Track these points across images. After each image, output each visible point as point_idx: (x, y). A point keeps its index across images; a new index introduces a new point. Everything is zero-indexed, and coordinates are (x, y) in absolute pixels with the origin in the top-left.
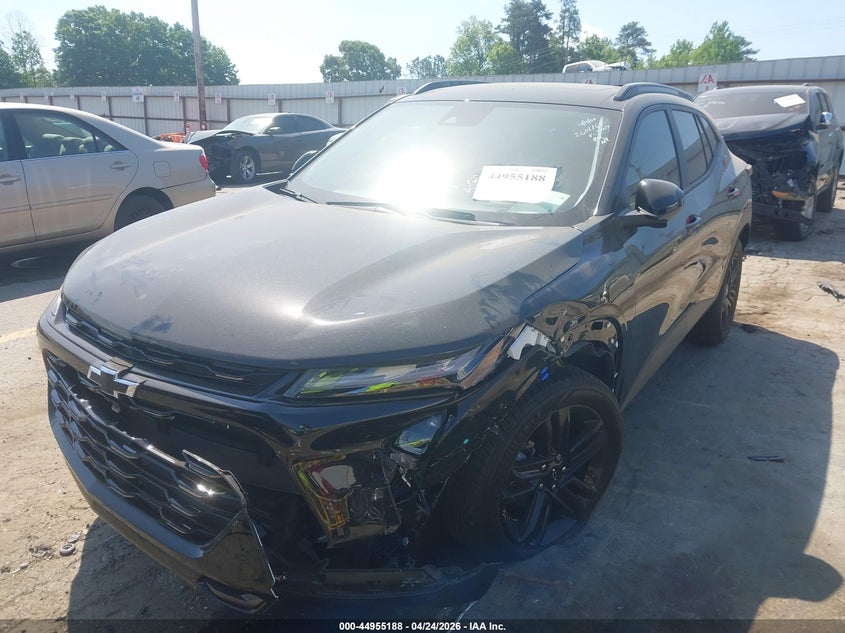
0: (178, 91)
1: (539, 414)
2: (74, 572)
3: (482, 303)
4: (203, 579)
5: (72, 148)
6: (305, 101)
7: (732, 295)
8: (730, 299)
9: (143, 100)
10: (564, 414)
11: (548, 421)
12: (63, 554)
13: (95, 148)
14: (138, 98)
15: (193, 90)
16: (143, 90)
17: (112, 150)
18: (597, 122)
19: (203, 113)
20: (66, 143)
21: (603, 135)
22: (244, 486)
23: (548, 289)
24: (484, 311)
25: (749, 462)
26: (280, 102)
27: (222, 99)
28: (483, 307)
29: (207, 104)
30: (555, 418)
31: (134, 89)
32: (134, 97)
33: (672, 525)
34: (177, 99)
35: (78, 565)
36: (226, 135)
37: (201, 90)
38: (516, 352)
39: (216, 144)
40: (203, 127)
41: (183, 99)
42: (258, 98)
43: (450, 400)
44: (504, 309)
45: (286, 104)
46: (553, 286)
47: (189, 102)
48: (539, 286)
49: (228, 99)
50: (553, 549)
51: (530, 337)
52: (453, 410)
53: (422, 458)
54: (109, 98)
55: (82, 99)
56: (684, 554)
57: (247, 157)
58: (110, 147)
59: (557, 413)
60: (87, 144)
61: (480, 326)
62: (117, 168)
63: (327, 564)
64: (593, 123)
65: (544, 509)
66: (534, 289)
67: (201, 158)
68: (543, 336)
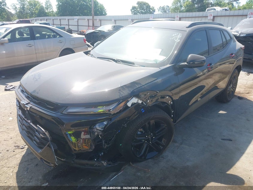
0: (87, 18)
1: (143, 122)
2: (23, 153)
3: (120, 90)
4: (41, 158)
5: (49, 37)
6: (123, 21)
7: (234, 87)
8: (233, 89)
9: (77, 20)
10: (152, 122)
11: (147, 124)
12: (21, 149)
13: (54, 37)
14: (76, 20)
15: (91, 17)
16: (78, 17)
17: (59, 37)
18: (178, 35)
19: (93, 24)
20: (48, 35)
21: (178, 39)
22: (50, 135)
23: (143, 87)
24: (119, 93)
25: (221, 140)
26: (115, 21)
27: (99, 20)
28: (119, 92)
29: (95, 21)
30: (149, 123)
31: (75, 17)
32: (75, 19)
33: (188, 157)
34: (86, 20)
35: (25, 151)
36: (97, 31)
37: (93, 17)
38: (129, 104)
39: (94, 34)
40: (93, 28)
41: (88, 20)
42: (109, 20)
43: (109, 117)
44: (126, 93)
45: (117, 22)
46: (145, 86)
47: (90, 21)
48: (140, 86)
49: (101, 20)
50: (150, 160)
51: (135, 100)
52: (111, 119)
53: (102, 131)
54: (68, 20)
55: (61, 20)
56: (188, 166)
57: (102, 38)
58: (58, 36)
59: (150, 122)
60: (52, 35)
61: (117, 97)
62: (60, 42)
63: (75, 158)
64: (177, 35)
65: (146, 148)
66: (138, 87)
67: (84, 39)
68: (140, 100)
